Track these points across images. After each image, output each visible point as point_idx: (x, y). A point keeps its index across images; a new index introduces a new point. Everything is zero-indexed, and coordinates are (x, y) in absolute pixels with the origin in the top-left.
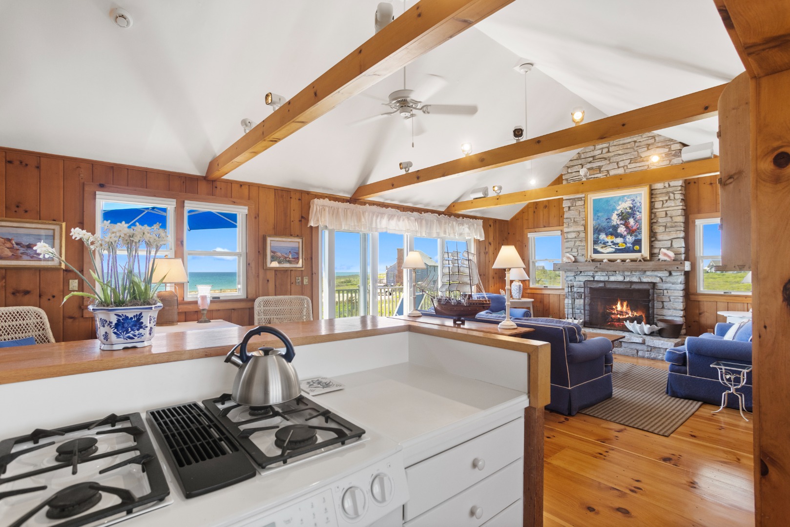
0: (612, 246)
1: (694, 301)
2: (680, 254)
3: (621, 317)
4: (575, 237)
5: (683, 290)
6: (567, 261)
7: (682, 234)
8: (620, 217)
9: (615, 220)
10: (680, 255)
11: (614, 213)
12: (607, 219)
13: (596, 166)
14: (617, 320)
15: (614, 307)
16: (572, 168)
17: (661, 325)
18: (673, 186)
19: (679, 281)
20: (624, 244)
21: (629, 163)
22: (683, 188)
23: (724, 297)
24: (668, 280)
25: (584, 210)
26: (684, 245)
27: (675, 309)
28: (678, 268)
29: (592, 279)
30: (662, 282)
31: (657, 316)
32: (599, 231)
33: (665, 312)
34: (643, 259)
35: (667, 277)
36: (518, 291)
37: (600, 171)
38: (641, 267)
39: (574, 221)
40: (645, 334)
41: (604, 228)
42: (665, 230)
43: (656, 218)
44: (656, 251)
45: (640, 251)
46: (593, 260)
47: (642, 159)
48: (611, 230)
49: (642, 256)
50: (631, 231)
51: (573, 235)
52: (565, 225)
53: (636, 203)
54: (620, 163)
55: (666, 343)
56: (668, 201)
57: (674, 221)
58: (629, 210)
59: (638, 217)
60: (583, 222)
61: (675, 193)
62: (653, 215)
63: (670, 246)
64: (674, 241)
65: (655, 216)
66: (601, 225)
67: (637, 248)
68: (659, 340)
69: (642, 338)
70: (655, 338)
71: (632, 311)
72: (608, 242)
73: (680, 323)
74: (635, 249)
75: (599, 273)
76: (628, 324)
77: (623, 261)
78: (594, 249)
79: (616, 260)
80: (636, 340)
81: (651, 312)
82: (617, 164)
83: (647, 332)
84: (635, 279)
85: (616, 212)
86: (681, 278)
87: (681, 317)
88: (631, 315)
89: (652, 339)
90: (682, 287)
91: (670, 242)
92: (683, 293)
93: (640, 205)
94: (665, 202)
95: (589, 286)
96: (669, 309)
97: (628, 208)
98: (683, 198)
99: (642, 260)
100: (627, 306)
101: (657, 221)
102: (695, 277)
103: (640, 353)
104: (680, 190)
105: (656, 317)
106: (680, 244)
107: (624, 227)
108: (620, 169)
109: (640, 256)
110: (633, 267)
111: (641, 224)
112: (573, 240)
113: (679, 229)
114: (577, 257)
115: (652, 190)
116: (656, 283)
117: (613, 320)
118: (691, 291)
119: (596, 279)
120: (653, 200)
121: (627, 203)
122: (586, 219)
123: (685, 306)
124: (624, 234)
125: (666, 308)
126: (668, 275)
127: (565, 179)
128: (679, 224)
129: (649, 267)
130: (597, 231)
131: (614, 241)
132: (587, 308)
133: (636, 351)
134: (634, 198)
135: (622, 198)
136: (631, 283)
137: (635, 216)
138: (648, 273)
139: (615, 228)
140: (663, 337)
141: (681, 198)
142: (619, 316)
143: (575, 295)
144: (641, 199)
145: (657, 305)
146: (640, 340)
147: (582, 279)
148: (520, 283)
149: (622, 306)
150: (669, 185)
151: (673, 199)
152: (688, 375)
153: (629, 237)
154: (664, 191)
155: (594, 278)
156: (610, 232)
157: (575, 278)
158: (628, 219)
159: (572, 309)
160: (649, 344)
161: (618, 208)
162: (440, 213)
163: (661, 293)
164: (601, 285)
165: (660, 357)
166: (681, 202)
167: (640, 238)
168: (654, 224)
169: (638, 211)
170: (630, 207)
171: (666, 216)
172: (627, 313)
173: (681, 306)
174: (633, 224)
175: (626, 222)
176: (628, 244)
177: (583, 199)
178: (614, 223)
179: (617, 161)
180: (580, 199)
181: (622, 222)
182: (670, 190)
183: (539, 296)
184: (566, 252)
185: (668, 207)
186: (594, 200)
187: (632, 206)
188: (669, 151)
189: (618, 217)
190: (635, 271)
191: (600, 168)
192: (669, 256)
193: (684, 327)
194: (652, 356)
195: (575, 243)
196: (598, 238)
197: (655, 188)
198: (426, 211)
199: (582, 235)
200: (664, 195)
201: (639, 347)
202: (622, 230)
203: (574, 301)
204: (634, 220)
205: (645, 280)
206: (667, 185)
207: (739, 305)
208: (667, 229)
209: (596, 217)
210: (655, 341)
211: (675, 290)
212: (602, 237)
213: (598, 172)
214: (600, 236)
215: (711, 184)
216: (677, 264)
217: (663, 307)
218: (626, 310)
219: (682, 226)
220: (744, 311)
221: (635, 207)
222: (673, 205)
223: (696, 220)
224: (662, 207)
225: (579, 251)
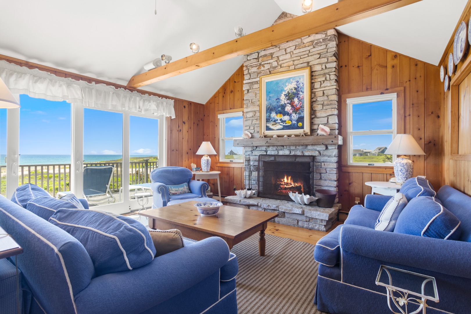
0: (281, 123)
1: (345, 172)
2: (335, 129)
3: (287, 187)
4: (253, 116)
5: (336, 163)
6: (246, 137)
7: (336, 112)
8: (287, 97)
9: (283, 100)
10: (334, 131)
11: (282, 93)
12: (277, 99)
13: (269, 53)
14: (284, 188)
15: (282, 180)
16: (250, 56)
17: (318, 196)
18: (329, 68)
19: (334, 154)
20: (290, 121)
21: (295, 50)
22: (337, 71)
23: (368, 169)
24: (324, 154)
25: (259, 92)
26: (337, 122)
27: (331, 180)
28: (332, 141)
29: (265, 153)
30: (320, 155)
31: (316, 186)
32: (270, 110)
33: (323, 183)
34: (305, 134)
35: (324, 150)
36: (206, 165)
37: (272, 57)
38: (303, 141)
39: (252, 102)
40: (305, 204)
41: (275, 108)
42: (323, 108)
43: (315, 97)
44: (315, 127)
45: (302, 127)
46: (265, 136)
47: (304, 45)
48: (280, 109)
49: (304, 131)
50: (296, 110)
51: (251, 114)
52: (245, 106)
53: (299, 84)
54: (288, 49)
55: (322, 214)
56: (325, 82)
57: (330, 99)
58: (294, 91)
59: (301, 96)
60: (258, 103)
61: (331, 74)
62: (313, 95)
63: (326, 122)
64: (330, 117)
65: (315, 96)
66: (272, 105)
67: (300, 124)
68: (317, 210)
69: (301, 209)
70: (313, 208)
71: (294, 183)
72: (277, 120)
73: (334, 193)
74: (299, 125)
75: (271, 148)
76: (291, 195)
77: (289, 136)
78: (266, 126)
79: (284, 136)
80: (296, 211)
81: (311, 182)
82: (285, 50)
83: (306, 202)
84: (299, 153)
85: (284, 93)
86: (335, 152)
87: (335, 187)
88: (294, 185)
89: (310, 210)
90: (335, 159)
91: (326, 118)
92: (337, 165)
93: (303, 86)
94: (322, 82)
95: (262, 160)
96: (326, 180)
97: (293, 89)
98: (337, 79)
99: (304, 136)
100: (291, 179)
101: (316, 100)
102: (346, 151)
103: (300, 224)
104: (335, 71)
105: (315, 188)
106: (334, 120)
107: (290, 106)
108: (287, 55)
109: (303, 132)
110: (297, 141)
111: (303, 103)
112: (251, 119)
113: (334, 106)
114: (254, 134)
115: (312, 72)
116: (315, 156)
117: (281, 188)
118: (343, 163)
119: (268, 154)
120: (313, 81)
121: (292, 84)
122: (260, 100)
123: (338, 177)
124: (290, 112)
125: (323, 179)
126: (324, 148)
127: (245, 66)
128: (333, 102)
129: (309, 141)
130: (269, 110)
131: (283, 119)
132: (261, 179)
133: (297, 221)
134: (298, 79)
135: (288, 80)
136: (296, 156)
137: (299, 95)
138: (309, 147)
139: (283, 107)
140: (320, 207)
141: (335, 78)
142: (285, 186)
143: (252, 168)
144: (304, 80)
145: (316, 176)
146: (299, 211)
147: (257, 153)
148: (209, 158)
149: (288, 179)
150: (326, 68)
151: (329, 79)
152: (341, 282)
153: (294, 115)
154: (322, 72)
155: (267, 153)
156: (279, 110)
157: (252, 153)
158: (293, 99)
159: (249, 180)
160: (308, 215)
161: (285, 89)
162: (117, 86)
163: (319, 165)
164: (272, 159)
165: (316, 228)
166: (335, 82)
167: (303, 116)
168: (314, 103)
169: (301, 91)
170: (295, 88)
171: (323, 96)
172: (291, 184)
173: (335, 177)
174: (297, 103)
175: (291, 101)
176: (293, 121)
177: (258, 82)
178: (283, 103)
179: (285, 48)
180: (257, 82)
181: (288, 101)
182: (327, 71)
183: (226, 169)
184: (245, 130)
185: (325, 87)
186: (266, 82)
187: (296, 86)
188: (326, 36)
189: (286, 97)
190: (299, 145)
191: (272, 55)
192: (325, 132)
193: (337, 196)
194: (310, 227)
195: (252, 122)
196: (270, 116)
197: (315, 70)
198: (98, 82)
199: (258, 114)
200: (322, 76)
201: (299, 218)
202: (288, 108)
203: (251, 173)
204: (298, 99)
205: (306, 154)
206: (324, 67)
207: (380, 175)
208: (324, 107)
209: (269, 98)
210: (312, 212)
211: (330, 162)
212: (273, 116)
213: (271, 58)
214: (271, 115)
215: (358, 67)
216: (332, 138)
217: (321, 179)
218: (290, 182)
219: (336, 104)
220: (384, 181)
221: (299, 87)
222: (329, 85)
223: (347, 99)
224: (320, 87)
225: (255, 128)
